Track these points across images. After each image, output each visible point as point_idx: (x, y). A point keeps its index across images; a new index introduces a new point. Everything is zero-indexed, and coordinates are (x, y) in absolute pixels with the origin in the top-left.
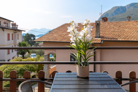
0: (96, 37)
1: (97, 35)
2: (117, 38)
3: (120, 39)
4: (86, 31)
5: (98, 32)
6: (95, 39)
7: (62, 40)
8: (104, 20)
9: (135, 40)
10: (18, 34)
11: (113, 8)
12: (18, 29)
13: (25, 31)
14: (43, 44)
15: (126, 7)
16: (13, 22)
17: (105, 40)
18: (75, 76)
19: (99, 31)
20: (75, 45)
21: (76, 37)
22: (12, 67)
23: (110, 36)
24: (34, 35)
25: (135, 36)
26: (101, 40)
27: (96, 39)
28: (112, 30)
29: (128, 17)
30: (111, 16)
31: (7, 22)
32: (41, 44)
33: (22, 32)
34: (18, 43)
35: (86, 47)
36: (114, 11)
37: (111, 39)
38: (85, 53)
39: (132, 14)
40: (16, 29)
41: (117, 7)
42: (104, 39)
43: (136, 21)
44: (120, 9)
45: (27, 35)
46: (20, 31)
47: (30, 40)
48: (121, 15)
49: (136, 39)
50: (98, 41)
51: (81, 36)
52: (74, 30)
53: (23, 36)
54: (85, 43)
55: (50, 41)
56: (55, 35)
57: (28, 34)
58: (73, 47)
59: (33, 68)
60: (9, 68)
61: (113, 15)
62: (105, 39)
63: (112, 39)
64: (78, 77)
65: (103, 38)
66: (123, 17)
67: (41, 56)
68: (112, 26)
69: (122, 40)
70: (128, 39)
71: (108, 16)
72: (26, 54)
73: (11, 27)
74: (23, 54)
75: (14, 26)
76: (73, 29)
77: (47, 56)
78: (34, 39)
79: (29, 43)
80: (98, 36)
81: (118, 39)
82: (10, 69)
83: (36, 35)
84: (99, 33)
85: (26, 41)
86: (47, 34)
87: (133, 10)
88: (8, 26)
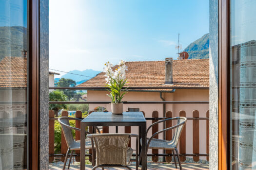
1: (168, 79)
2: (197, 84)
3: (202, 85)
4: (120, 72)
8: (182, 56)
13: (59, 74)
19: (171, 73)
20: (110, 85)
27: (167, 85)
33: (55, 75)
45: (62, 82)
46: (52, 74)
51: (114, 76)
52: (110, 70)
62: (179, 86)
65: (177, 84)
68: (194, 66)
79: (65, 93)
84: (170, 77)
86: (94, 78)
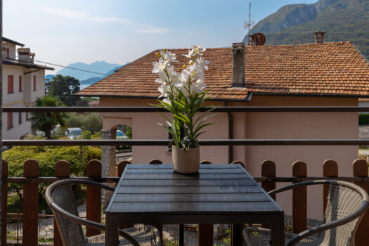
0: (234, 85)
1: (237, 79)
2: (287, 87)
3: (295, 89)
4: (192, 72)
5: (239, 72)
6: (232, 89)
7: (149, 92)
8: (257, 41)
9: (334, 92)
10: (35, 77)
11: (283, 9)
12: (35, 63)
13: (52, 69)
14: (98, 102)
15: (317, 7)
16: (23, 45)
17: (257, 92)
18: (168, 171)
19: (242, 68)
20: (169, 103)
21: (172, 84)
22: (20, 162)
23: (272, 82)
24: (76, 78)
25: (334, 82)
26: (246, 93)
27: (235, 88)
28: (277, 66)
29: (317, 34)
30: (277, 30)
31: (6, 47)
32: (94, 102)
33: (46, 70)
34: (33, 99)
35: (192, 108)
36: (284, 16)
37: (272, 89)
38: (191, 120)
39: (332, 25)
40: (29, 64)
41: (294, 5)
42: (254, 90)
43: (337, 43)
44: (301, 11)
45: (57, 80)
46: (41, 69)
47: (65, 93)
48: (303, 28)
49: (336, 90)
50: (240, 94)
51: (181, 83)
52: (168, 69)
53: (47, 82)
54: (191, 97)
55: (117, 94)
56: (131, 79)
57: (60, 77)
58: (165, 107)
59: (73, 163)
60: (13, 165)
61: (282, 28)
62: (257, 90)
63: (275, 89)
64: (175, 172)
65: (253, 86)
66: (307, 33)
67: (94, 134)
68: (277, 56)
69: (301, 91)
70: (316, 89)
71: (270, 30)
72: (56, 130)
73: (17, 58)
74: (47, 128)
75: (24, 57)
76: (164, 67)
77: (110, 134)
78: (77, 89)
79: (62, 99)
80: (240, 81)
81: (291, 91)
82: (15, 166)
83: (80, 80)
84: (241, 75)
85: (54, 94)
86: (110, 76)
87: (335, 14)
88: (8, 56)
